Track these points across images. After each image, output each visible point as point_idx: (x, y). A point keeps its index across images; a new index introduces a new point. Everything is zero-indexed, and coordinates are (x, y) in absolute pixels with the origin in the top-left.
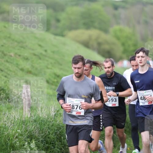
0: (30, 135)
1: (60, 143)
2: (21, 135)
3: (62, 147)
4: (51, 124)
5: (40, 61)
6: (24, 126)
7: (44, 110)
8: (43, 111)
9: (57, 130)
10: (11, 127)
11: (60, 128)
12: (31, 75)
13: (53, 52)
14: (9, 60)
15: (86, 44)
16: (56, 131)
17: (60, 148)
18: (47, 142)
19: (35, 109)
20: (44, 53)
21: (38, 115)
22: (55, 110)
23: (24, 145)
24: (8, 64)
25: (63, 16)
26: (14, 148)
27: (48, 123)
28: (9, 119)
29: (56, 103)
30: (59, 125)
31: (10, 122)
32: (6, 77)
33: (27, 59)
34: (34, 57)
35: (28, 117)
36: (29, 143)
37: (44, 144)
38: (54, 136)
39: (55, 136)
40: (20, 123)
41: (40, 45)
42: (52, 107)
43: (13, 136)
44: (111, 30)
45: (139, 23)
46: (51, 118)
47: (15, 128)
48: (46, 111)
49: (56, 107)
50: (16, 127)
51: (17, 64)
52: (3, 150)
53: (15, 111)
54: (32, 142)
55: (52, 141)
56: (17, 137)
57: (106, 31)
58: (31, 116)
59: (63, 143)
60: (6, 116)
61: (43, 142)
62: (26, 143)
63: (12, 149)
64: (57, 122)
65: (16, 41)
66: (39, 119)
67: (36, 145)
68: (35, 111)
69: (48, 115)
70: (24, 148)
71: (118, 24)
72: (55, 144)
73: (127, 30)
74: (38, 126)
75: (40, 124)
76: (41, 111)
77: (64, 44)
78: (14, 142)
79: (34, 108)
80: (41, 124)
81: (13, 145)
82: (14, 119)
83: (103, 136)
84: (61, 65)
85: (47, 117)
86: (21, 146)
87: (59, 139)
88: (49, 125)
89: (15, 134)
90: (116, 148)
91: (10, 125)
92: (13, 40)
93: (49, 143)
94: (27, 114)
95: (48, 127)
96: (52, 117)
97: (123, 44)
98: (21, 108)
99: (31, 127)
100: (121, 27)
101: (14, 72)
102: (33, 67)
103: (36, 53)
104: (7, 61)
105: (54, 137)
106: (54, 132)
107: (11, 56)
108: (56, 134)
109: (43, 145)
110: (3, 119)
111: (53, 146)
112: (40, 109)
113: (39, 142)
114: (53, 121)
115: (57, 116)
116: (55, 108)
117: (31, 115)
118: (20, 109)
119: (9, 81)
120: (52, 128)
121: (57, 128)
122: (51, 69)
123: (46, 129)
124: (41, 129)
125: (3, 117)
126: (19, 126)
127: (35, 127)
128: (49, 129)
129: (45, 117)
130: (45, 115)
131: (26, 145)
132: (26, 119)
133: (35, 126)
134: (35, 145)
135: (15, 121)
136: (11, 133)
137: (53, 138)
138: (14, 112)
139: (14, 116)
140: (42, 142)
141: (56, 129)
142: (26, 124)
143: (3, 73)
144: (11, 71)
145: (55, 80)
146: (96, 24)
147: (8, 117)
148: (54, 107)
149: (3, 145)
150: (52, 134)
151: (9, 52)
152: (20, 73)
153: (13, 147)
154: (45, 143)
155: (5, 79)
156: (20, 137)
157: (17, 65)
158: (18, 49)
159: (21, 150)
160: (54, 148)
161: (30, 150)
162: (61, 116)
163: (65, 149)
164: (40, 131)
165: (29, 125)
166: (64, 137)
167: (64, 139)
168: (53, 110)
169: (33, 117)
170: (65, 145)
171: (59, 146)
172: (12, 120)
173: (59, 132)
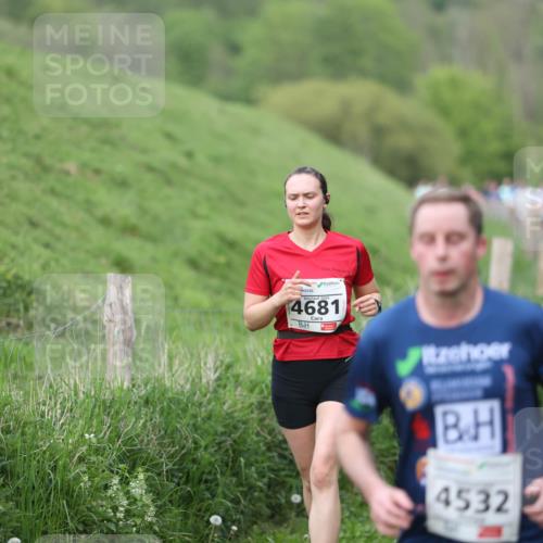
0: (129, 451)
1: (234, 480)
2: (98, 451)
3: (242, 492)
4: (203, 412)
5: (167, 191)
6: (108, 421)
7: (181, 364)
8: (175, 368)
9: (223, 434)
10: (63, 424)
11: (235, 428)
12: (137, 241)
13: (217, 160)
14: (59, 187)
15: (333, 132)
16: (218, 439)
17: (232, 496)
18: (188, 476)
21: (159, 381)
22: (218, 363)
23: (106, 487)
24: (54, 203)
25: (250, 33)
26: (72, 497)
27: (191, 411)
28: (56, 394)
29: (221, 341)
30: (233, 418)
31: (58, 406)
32: (47, 246)
33: (122, 184)
34: (148, 177)
35: (121, 389)
36: (125, 482)
37: (178, 484)
38: (212, 455)
39: (218, 457)
40: (97, 410)
41: (169, 136)
42: (206, 354)
43: (71, 455)
44: (421, 82)
45: (518, 56)
46: (203, 390)
47: (75, 426)
48: (186, 366)
49: (221, 351)
50: (81, 422)
51: (88, 201)
52: (33, 502)
54: (136, 477)
55: (207, 471)
56: (81, 459)
57: (402, 86)
58: (134, 386)
59: (247, 479)
60: (46, 384)
61: (173, 475)
62: (116, 480)
64: (225, 407)
65: (87, 121)
66: (163, 395)
67: (150, 486)
69: (193, 380)
70: (106, 498)
71: (445, 59)
72: (217, 485)
73: (478, 82)
74: (157, 418)
75: (165, 414)
76: (170, 366)
77: (255, 131)
78: (70, 476)
80: (169, 414)
81: (69, 486)
82: (73, 393)
83: (384, 457)
84: (241, 204)
85: (188, 387)
86: (97, 489)
87: (231, 466)
88: (195, 416)
89: (76, 448)
91: (58, 416)
93: (196, 481)
95: (194, 425)
96: (207, 389)
97: (463, 133)
99: (133, 424)
100: (456, 70)
101: (77, 229)
102: (143, 211)
103: (156, 164)
104: (53, 192)
105: (213, 460)
106: (213, 440)
107: (67, 173)
108: (220, 448)
109: (172, 485)
110: (37, 394)
111: (208, 489)
113: (159, 475)
114: (209, 402)
115: (225, 386)
116: (217, 356)
117: (133, 379)
119: (57, 261)
120: (206, 426)
122: (206, 218)
123: (184, 432)
124: (169, 431)
125: (35, 389)
126: (91, 420)
127: (148, 424)
128: (196, 430)
129: (182, 386)
130: (182, 382)
131: (115, 487)
132: (117, 394)
133: (146, 421)
134: (145, 487)
135: (76, 403)
136: (62, 446)
137: (210, 463)
139: (75, 385)
140: (171, 474)
141: (221, 429)
142: (117, 413)
143: (38, 233)
144: (64, 225)
145: (222, 259)
146: (367, 62)
147: (51, 386)
148: (213, 354)
149: (34, 488)
150: (206, 448)
151: (61, 160)
152: (98, 236)
153: (67, 493)
154: (181, 478)
155: (46, 253)
156: (93, 458)
157: (89, 206)
158: (93, 150)
159: (95, 504)
160: (213, 496)
161: (129, 505)
162: (237, 384)
163: (250, 500)
164: (163, 437)
165: (125, 417)
166: (247, 460)
167: (249, 465)
168: (210, 364)
169: (139, 386)
170: (252, 488)
171: (229, 489)
172: (65, 399)
173: (229, 442)
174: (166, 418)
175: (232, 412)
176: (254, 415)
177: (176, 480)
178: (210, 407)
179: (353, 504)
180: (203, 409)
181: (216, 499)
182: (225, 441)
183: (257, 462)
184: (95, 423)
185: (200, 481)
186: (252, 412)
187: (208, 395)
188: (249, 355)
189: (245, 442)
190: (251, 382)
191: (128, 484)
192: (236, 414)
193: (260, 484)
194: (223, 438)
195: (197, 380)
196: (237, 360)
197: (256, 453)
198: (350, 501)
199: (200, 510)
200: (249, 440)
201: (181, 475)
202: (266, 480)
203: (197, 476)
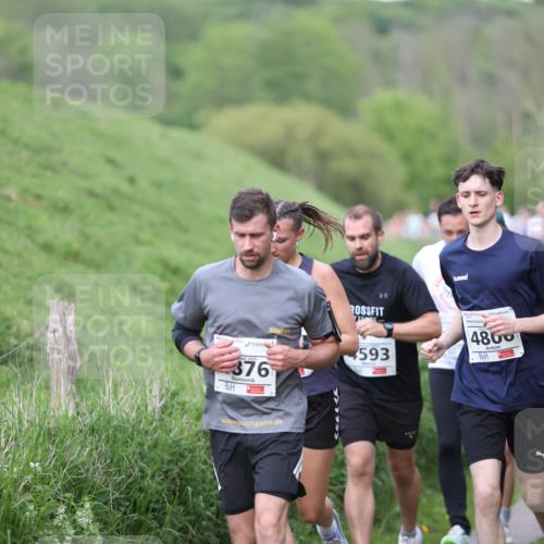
0: (74, 480)
1: (182, 508)
2: (43, 480)
3: (190, 522)
4: (149, 441)
5: (110, 216)
6: (53, 449)
7: (126, 392)
8: (120, 396)
9: (170, 462)
10: (7, 453)
11: (182, 456)
12: (80, 268)
13: (159, 185)
15: (276, 158)
16: (166, 467)
17: (180, 525)
18: (135, 505)
19: (93, 388)
20: (125, 187)
21: (105, 409)
22: (164, 391)
23: (53, 516)
25: (192, 56)
26: (18, 526)
27: (138, 440)
29: (166, 368)
30: (179, 446)
31: (3, 435)
33: (64, 209)
34: (90, 203)
35: (66, 417)
36: (71, 511)
37: (125, 513)
39: (165, 485)
40: (41, 438)
41: (111, 161)
42: (151, 382)
43: (16, 483)
44: (365, 106)
45: (463, 79)
46: (149, 418)
47: (20, 456)
48: (131, 393)
49: (167, 379)
50: (26, 451)
51: (29, 227)
53: (21, 393)
54: (83, 506)
55: (154, 500)
56: (27, 489)
57: (346, 110)
58: (78, 413)
59: (194, 507)
61: (120, 505)
62: (62, 509)
63: (9, 532)
64: (171, 435)
65: (27, 146)
66: (109, 422)
67: (96, 514)
68: (92, 394)
69: (139, 408)
70: (52, 528)
71: (390, 83)
72: (165, 514)
73: (423, 107)
74: (103, 447)
75: (111, 442)
76: (116, 393)
77: (197, 156)
78: (16, 505)
79: (89, 386)
80: (115, 442)
81: (15, 516)
82: (17, 422)
84: (186, 230)
85: (134, 415)
86: (43, 519)
87: (179, 495)
88: (141, 445)
89: (22, 477)
90: (379, 527)
91: (3, 445)
92: (16, 142)
93: (143, 509)
94: (63, 404)
95: (140, 453)
96: (153, 417)
97: (407, 157)
98: (43, 385)
99: (79, 453)
100: (401, 94)
101: (19, 255)
102: (86, 237)
103: (98, 189)
105: (160, 488)
106: (160, 468)
107: (9, 199)
108: (166, 477)
109: (119, 515)
111: (155, 519)
112: (109, 386)
113: (106, 503)
114: (155, 430)
115: (170, 414)
116: (162, 384)
117: (77, 405)
118: (40, 388)
120: (153, 455)
121: (172, 454)
122: (150, 244)
123: (130, 461)
124: (114, 460)
126: (36, 448)
127: (94, 452)
128: (142, 458)
129: (127, 414)
130: (127, 411)
131: (61, 517)
132: (62, 422)
133: (92, 450)
134: (92, 516)
135: (20, 431)
136: (6, 475)
137: (157, 492)
138: (16, 399)
139: (19, 412)
140: (117, 503)
141: (167, 457)
142: (62, 441)
144: (6, 252)
146: (312, 86)
148: (158, 381)
150: (153, 477)
152: (40, 261)
153: (13, 523)
154: (127, 507)
156: (39, 487)
157: (30, 232)
158: (34, 176)
159: (41, 533)
160: (161, 525)
161: (75, 534)
162: (184, 411)
163: (198, 529)
164: (109, 466)
165: (70, 446)
166: (194, 488)
167: (196, 493)
168: (156, 391)
169: (84, 414)
170: (199, 517)
171: (177, 519)
172: (9, 428)
173: (177, 470)
174: (112, 446)
175: (179, 440)
176: (202, 444)
177: (123, 509)
178: (156, 435)
179: (303, 533)
180: (149, 438)
181: (164, 529)
182: (171, 470)
183: (204, 490)
184: (40, 451)
185: (147, 510)
186: (199, 440)
187: (154, 424)
188: (195, 382)
189: (192, 470)
190: (197, 410)
191: (75, 512)
192: (183, 442)
193: (208, 513)
194: (170, 467)
195: (143, 408)
196: (183, 387)
197: (204, 482)
198: (300, 530)
200: (196, 469)
201: (128, 503)
202: (214, 509)
203: (144, 505)
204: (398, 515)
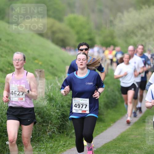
13: (8, 41)
44: (66, 18)
45: (93, 11)
46: (4, 106)
55: (5, 129)
57: (60, 20)
69: (1, 103)
71: (73, 12)
73: (82, 19)
83: (55, 125)
90: (68, 136)
93: (2, 132)
95: (1, 116)
97: (78, 33)
100: (76, 15)
111: (5, 134)
120: (5, 116)
122: (5, 57)
128: (2, 117)
145: (9, 69)
146: (50, 13)
150: (5, 122)
160: (7, 136)
199: (3, 140)
203: (2, 131)
204: (73, 133)
